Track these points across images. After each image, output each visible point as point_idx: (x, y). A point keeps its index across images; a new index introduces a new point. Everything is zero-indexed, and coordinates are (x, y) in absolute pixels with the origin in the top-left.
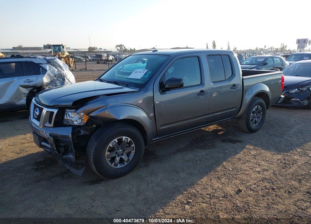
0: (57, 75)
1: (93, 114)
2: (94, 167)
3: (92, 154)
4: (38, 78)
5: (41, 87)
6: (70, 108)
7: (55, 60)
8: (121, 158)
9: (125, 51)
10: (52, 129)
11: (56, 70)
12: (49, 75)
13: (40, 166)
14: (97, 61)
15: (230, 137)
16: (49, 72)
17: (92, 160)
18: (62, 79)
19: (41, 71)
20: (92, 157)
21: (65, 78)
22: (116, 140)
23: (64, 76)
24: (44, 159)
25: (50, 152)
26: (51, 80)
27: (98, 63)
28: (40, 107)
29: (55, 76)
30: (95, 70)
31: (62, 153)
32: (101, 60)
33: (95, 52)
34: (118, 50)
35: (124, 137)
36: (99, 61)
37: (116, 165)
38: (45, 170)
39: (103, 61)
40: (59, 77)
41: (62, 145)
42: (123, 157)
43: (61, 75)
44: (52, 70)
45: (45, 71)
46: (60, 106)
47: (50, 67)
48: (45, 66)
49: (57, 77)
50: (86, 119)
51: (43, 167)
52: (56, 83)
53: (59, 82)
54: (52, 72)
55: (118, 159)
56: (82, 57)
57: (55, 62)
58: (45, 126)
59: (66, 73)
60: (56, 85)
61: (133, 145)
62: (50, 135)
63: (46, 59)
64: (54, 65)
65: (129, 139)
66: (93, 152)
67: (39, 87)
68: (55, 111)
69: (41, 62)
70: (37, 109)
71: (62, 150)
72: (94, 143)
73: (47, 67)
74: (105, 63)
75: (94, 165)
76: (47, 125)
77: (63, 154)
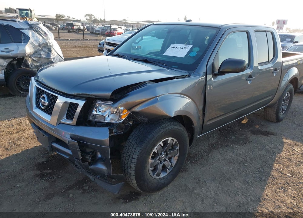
0: (42, 45)
1: (137, 109)
2: (134, 181)
3: (133, 165)
4: (19, 47)
5: (23, 58)
6: (103, 99)
7: (39, 26)
8: (164, 164)
9: (95, 21)
10: (73, 128)
11: (41, 38)
12: (32, 43)
13: (45, 171)
14: (68, 30)
15: (257, 127)
16: (31, 40)
17: (133, 173)
18: (47, 49)
19: (22, 39)
20: (133, 168)
21: (52, 49)
22: (161, 143)
23: (50, 46)
24: (46, 159)
25: (67, 158)
26: (35, 50)
27: (69, 32)
28: (49, 93)
29: (40, 45)
30: (69, 40)
31: (89, 162)
32: (73, 29)
33: (63, 20)
34: (87, 19)
35: (170, 139)
36: (71, 30)
37: (158, 175)
38: (53, 178)
39: (74, 30)
40: (44, 47)
41: (89, 151)
42: (166, 163)
43: (47, 45)
44: (35, 38)
45: (27, 38)
46: (89, 96)
47: (33, 34)
48: (27, 33)
49: (41, 46)
50: (125, 114)
51: (49, 173)
52: (40, 55)
53: (44, 53)
54: (36, 41)
55: (160, 166)
56: (51, 24)
57: (39, 28)
58: (61, 123)
59: (52, 43)
60: (40, 56)
61: (178, 148)
62: (72, 138)
63: (28, 24)
64: (37, 32)
65: (175, 140)
66: (135, 162)
67: (20, 59)
68: (81, 103)
69: (22, 27)
70: (44, 95)
71: (89, 158)
72: (135, 149)
73: (30, 33)
74: (76, 33)
75: (134, 179)
76: (64, 120)
77: (90, 164)
